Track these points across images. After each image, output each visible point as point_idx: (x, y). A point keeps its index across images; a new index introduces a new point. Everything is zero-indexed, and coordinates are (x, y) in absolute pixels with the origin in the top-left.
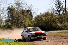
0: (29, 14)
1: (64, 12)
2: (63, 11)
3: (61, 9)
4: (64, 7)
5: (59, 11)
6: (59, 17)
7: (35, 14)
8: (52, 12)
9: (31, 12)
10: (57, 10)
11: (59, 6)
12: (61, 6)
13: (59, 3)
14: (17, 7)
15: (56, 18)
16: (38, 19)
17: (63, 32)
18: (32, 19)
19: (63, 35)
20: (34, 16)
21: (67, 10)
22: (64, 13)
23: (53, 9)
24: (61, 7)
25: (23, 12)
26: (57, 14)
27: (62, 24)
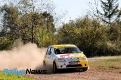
0: (48, 21)
5: (109, 17)
6: (109, 28)
7: (59, 22)
8: (95, 18)
9: (52, 17)
14: (23, 5)
15: (103, 31)
16: (65, 33)
17: (118, 60)
19: (117, 66)
22: (119, 20)
23: (98, 11)
24: (114, 8)
25: (35, 17)
26: (105, 21)
27: (115, 44)
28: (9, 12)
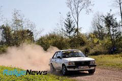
2: (75, 33)
3: (72, 30)
4: (76, 27)
5: (69, 32)
10: (67, 30)
11: (69, 25)
12: (72, 25)
13: (69, 22)
14: (15, 25)
21: (79, 31)
22: (75, 35)
23: (62, 29)
24: (72, 27)
26: (67, 35)
28: (6, 30)
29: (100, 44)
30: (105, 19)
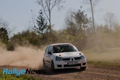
1: (49, 31)
4: (48, 24)
11: (41, 23)
12: (45, 22)
13: (41, 20)
18: (8, 39)
20: (10, 35)
21: (52, 28)
29: (73, 40)
30: (76, 15)
